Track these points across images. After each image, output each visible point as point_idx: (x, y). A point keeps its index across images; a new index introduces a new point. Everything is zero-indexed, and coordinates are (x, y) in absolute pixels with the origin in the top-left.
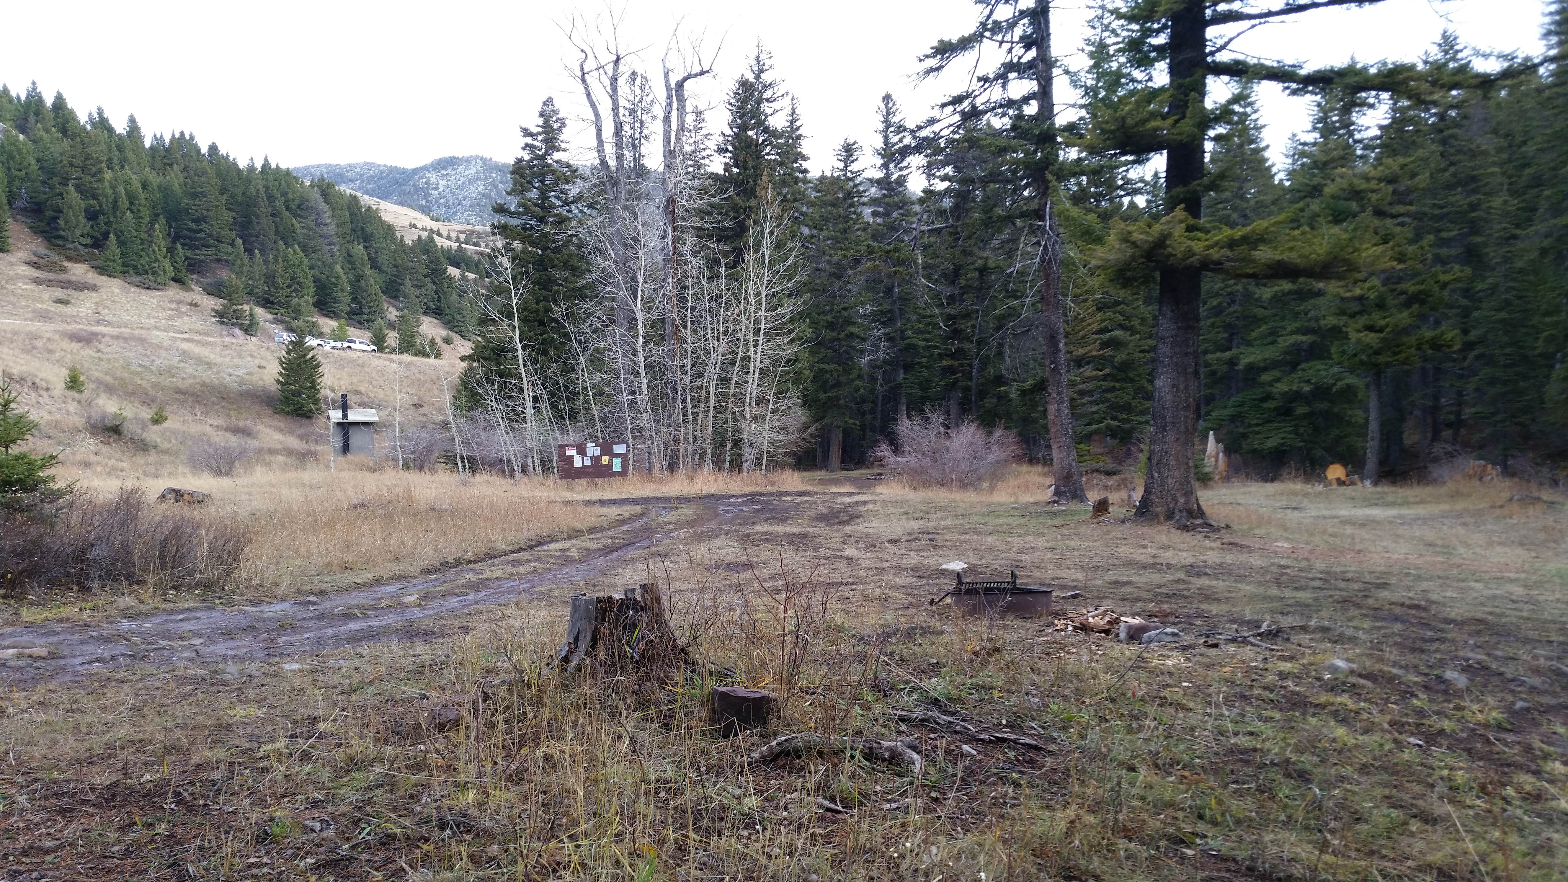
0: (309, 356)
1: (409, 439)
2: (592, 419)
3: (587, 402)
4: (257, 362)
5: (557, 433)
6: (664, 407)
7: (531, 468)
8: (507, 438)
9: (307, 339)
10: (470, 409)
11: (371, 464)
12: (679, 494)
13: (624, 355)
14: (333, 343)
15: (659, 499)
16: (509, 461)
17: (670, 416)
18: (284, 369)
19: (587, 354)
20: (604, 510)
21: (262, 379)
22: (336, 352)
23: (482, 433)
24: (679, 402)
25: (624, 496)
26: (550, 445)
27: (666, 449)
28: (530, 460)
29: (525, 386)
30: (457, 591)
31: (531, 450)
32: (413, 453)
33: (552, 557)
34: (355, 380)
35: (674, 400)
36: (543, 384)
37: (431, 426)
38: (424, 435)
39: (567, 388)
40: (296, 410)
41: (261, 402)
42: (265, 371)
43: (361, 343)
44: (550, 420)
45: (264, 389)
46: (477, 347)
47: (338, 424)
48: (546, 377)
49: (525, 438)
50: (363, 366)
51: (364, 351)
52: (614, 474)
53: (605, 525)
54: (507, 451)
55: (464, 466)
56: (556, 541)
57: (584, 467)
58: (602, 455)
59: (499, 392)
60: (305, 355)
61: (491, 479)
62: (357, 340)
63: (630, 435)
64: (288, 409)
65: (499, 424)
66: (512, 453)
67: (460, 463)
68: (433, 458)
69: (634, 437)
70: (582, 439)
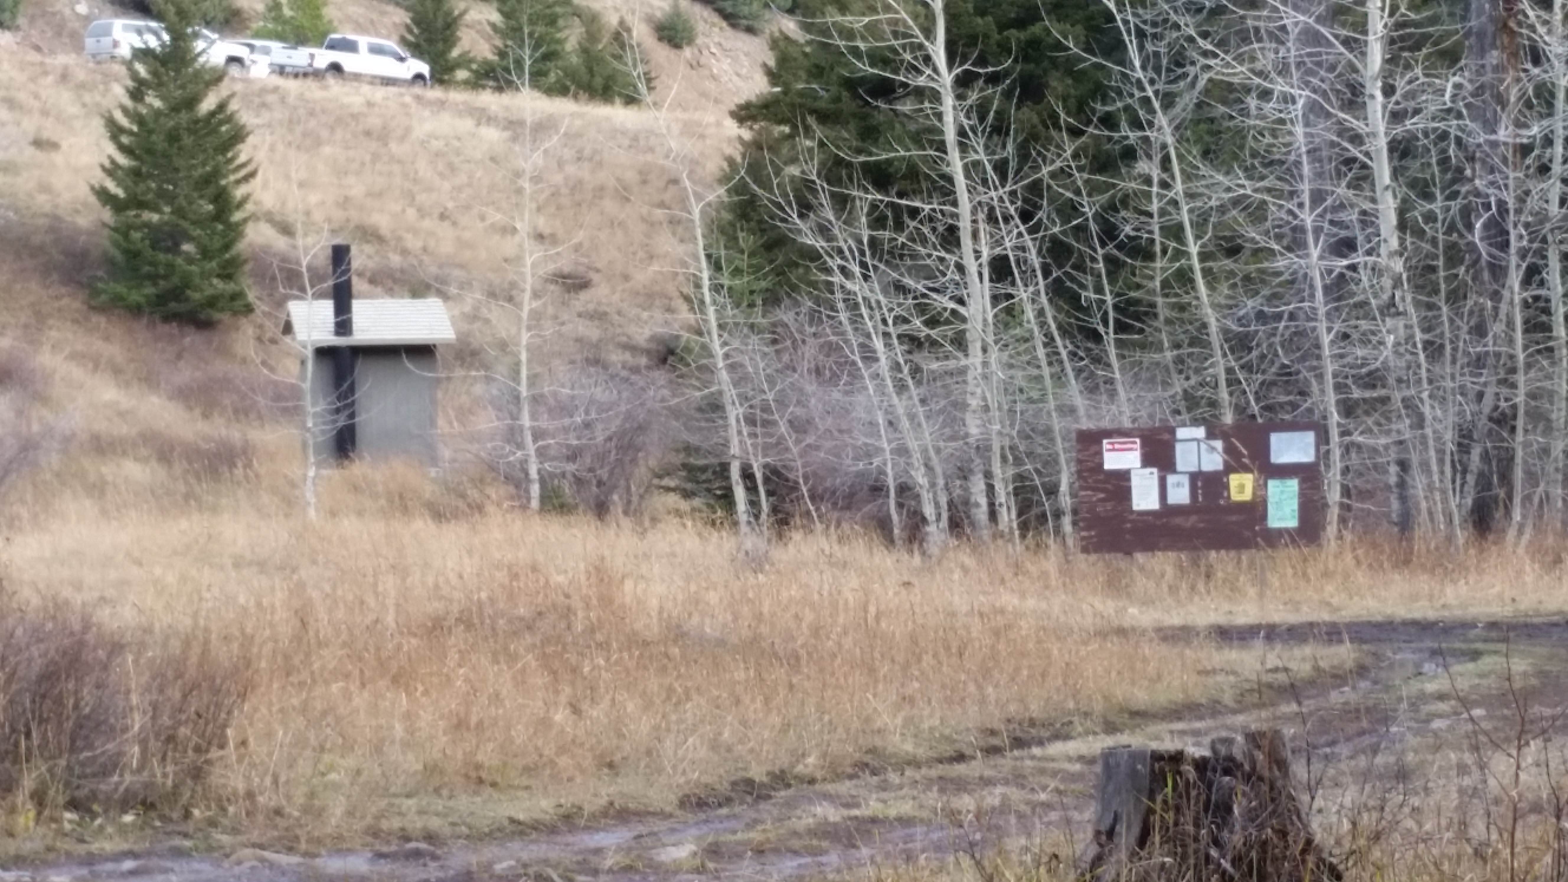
0: (208, 104)
1: (563, 409)
2: (1199, 340)
3: (1184, 277)
4: (30, 125)
5: (1074, 388)
6: (1456, 297)
7: (981, 513)
8: (900, 405)
9: (199, 45)
10: (772, 300)
11: (429, 491)
12: (1501, 611)
13: (1313, 108)
14: (280, 53)
15: (1423, 627)
16: (904, 489)
17: (1480, 331)
18: (124, 149)
19: (1186, 102)
20: (1232, 655)
21: (45, 188)
22: (291, 85)
23: (811, 387)
24: (1515, 279)
25: (1307, 614)
26: (1047, 432)
27: (1463, 448)
28: (978, 487)
29: (965, 225)
30: (796, 844)
31: (983, 449)
32: (573, 455)
33: (1054, 774)
34: (357, 189)
35: (1498, 271)
36: (1026, 216)
37: (616, 357)
38: (600, 394)
39: (1109, 232)
40: (161, 300)
41: (46, 271)
42: (58, 158)
43: (376, 50)
44: (1049, 341)
45: (55, 221)
46: (783, 60)
47: (324, 353)
48: (1035, 188)
49: (962, 406)
50: (382, 136)
51: (388, 82)
52: (1273, 538)
53: (1228, 698)
54: (902, 451)
55: (754, 504)
56: (1067, 737)
57: (1167, 511)
58: (1229, 469)
59: (873, 241)
60: (191, 103)
61: (840, 552)
62: (363, 41)
63: (1332, 397)
64: (135, 297)
65: (870, 357)
66: (917, 458)
67: (740, 493)
68: (641, 472)
69: (1348, 409)
70: (1162, 413)
